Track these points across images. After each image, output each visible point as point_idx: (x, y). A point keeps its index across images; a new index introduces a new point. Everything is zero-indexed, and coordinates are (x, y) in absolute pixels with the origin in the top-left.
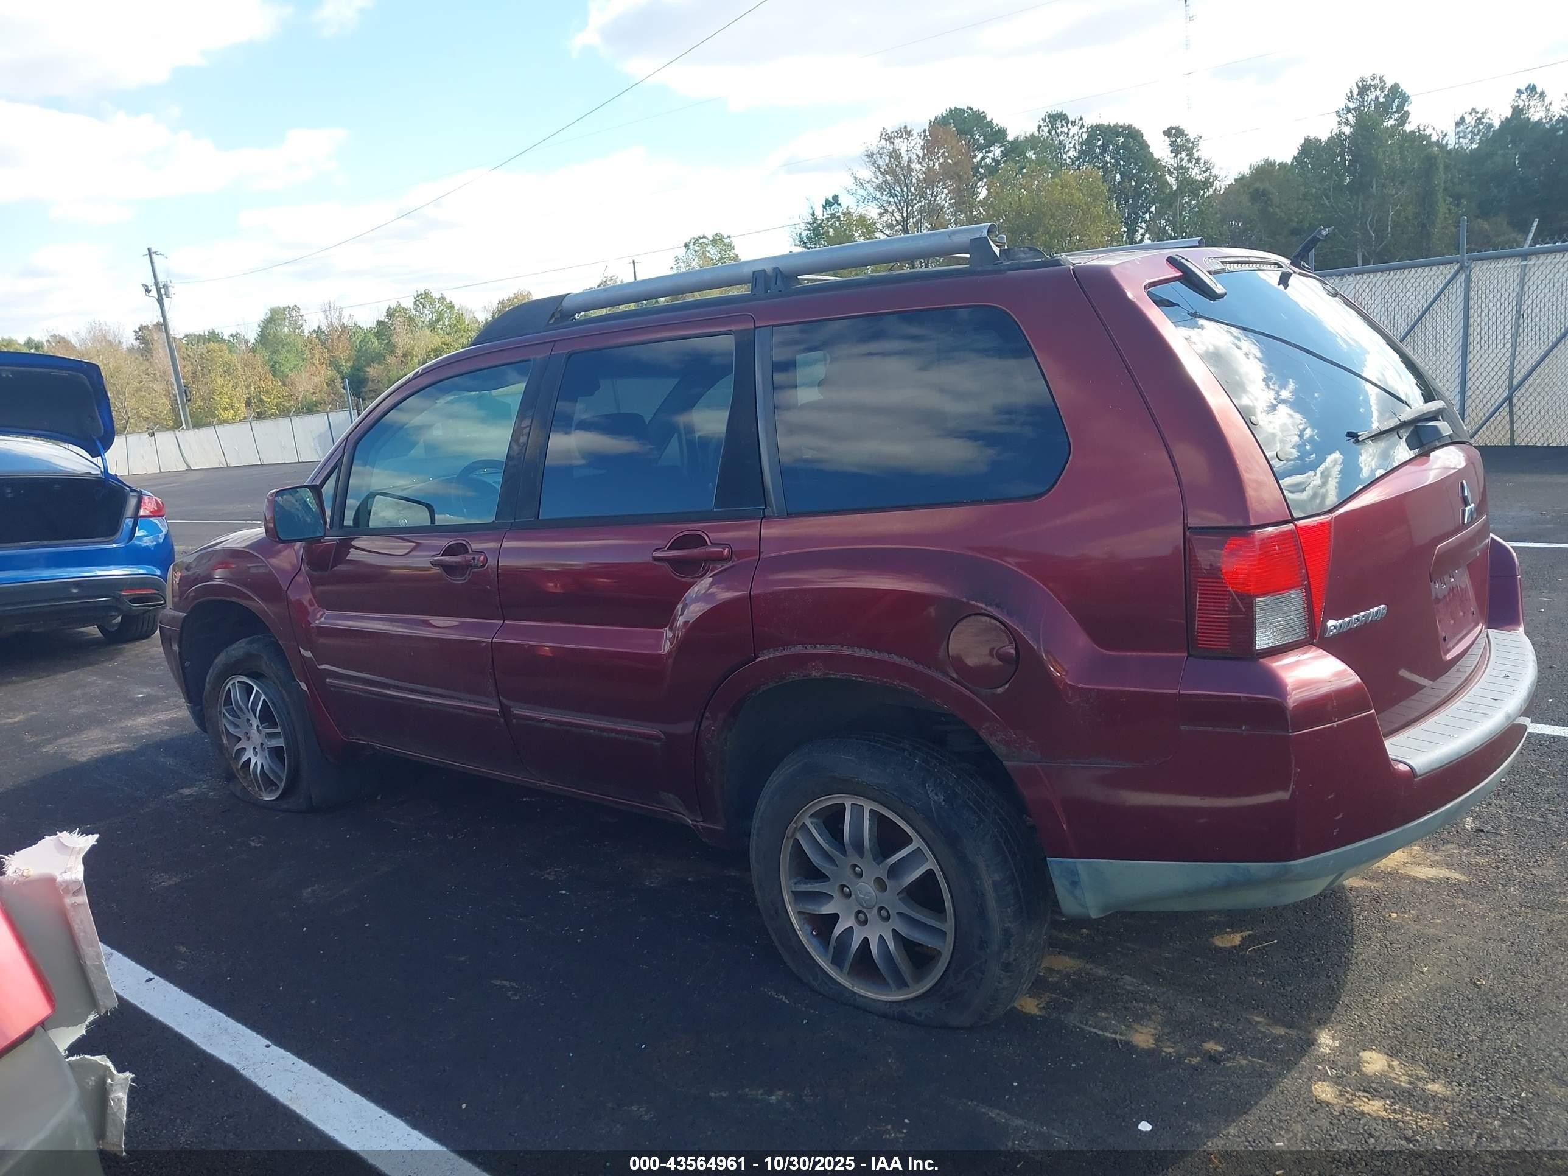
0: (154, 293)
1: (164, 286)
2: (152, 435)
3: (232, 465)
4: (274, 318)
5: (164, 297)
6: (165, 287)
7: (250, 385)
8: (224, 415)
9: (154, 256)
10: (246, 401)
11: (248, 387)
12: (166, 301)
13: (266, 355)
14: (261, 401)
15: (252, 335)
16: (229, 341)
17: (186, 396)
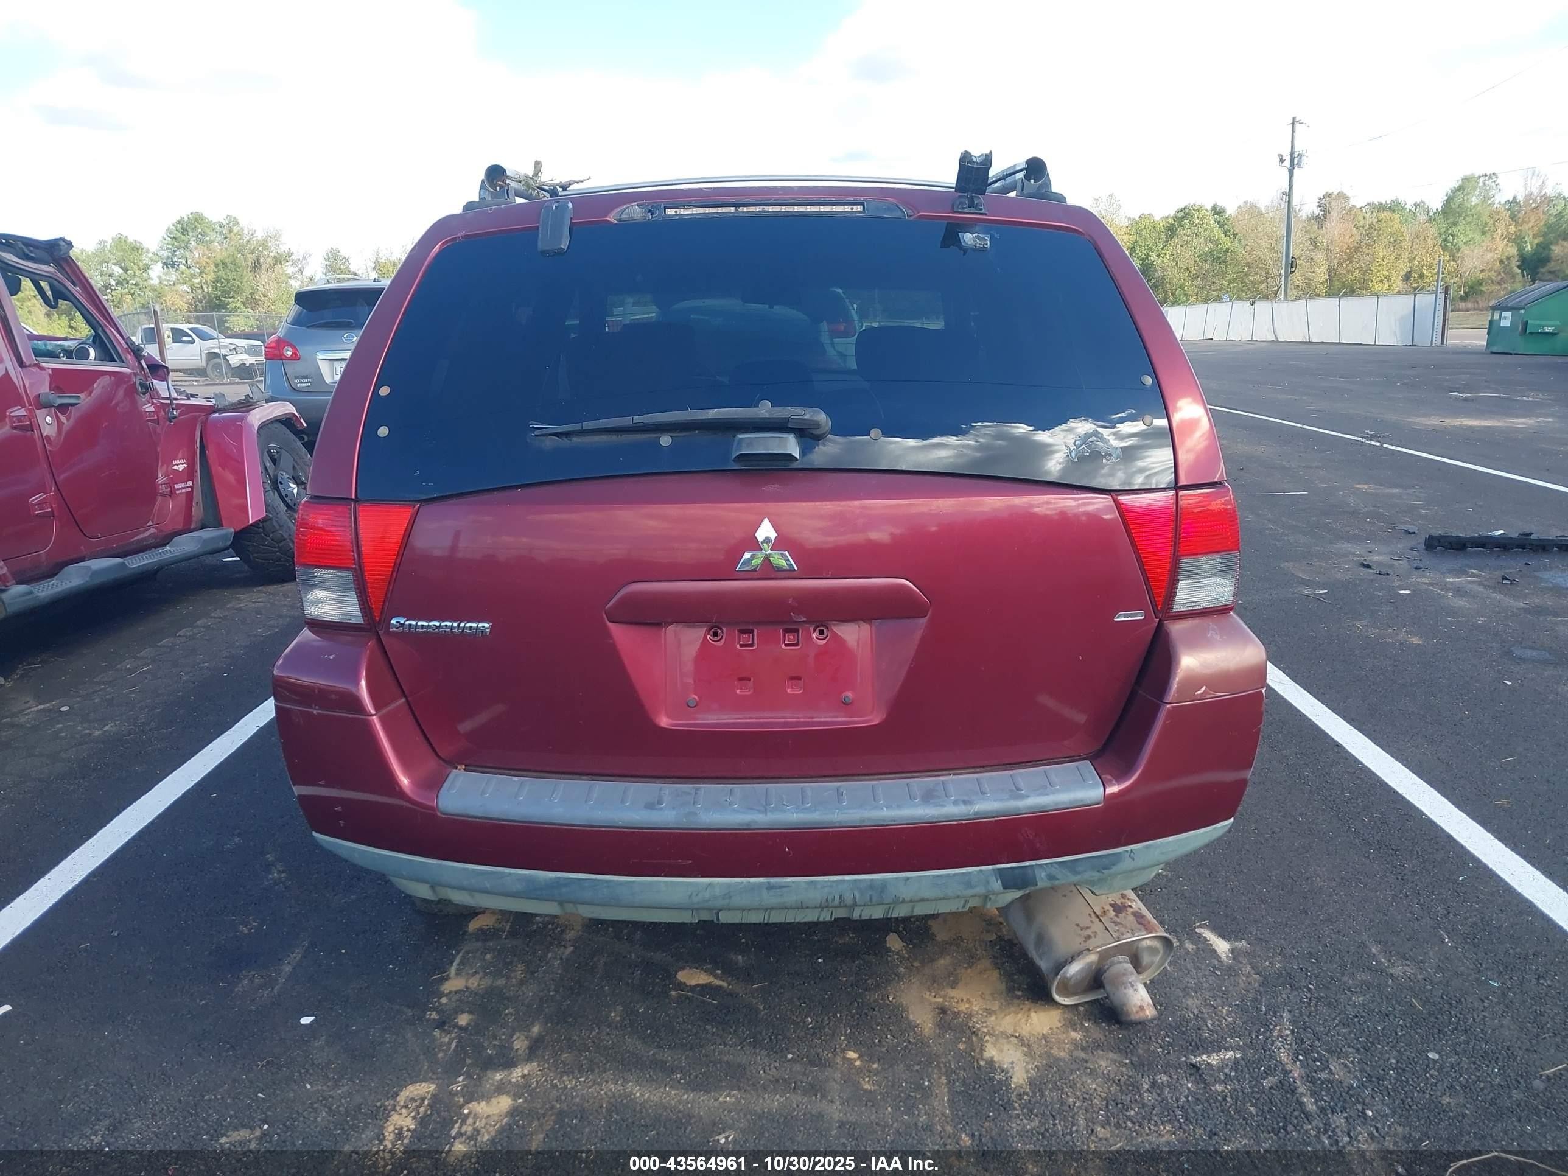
0: (1287, 163)
1: (1298, 155)
2: (1253, 303)
3: (1314, 341)
4: (1465, 185)
5: (1296, 166)
6: (1300, 156)
7: (1415, 258)
8: (1378, 287)
9: (1297, 125)
10: (1405, 275)
11: (1411, 260)
12: (1296, 171)
13: (1443, 226)
14: (1421, 276)
15: (1436, 203)
16: (1410, 210)
17: (1292, 267)
